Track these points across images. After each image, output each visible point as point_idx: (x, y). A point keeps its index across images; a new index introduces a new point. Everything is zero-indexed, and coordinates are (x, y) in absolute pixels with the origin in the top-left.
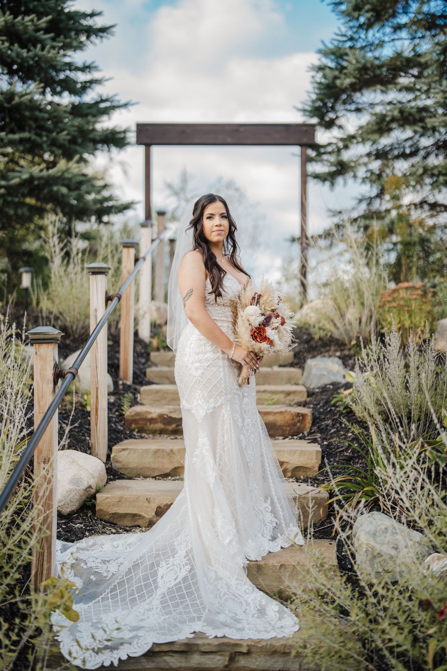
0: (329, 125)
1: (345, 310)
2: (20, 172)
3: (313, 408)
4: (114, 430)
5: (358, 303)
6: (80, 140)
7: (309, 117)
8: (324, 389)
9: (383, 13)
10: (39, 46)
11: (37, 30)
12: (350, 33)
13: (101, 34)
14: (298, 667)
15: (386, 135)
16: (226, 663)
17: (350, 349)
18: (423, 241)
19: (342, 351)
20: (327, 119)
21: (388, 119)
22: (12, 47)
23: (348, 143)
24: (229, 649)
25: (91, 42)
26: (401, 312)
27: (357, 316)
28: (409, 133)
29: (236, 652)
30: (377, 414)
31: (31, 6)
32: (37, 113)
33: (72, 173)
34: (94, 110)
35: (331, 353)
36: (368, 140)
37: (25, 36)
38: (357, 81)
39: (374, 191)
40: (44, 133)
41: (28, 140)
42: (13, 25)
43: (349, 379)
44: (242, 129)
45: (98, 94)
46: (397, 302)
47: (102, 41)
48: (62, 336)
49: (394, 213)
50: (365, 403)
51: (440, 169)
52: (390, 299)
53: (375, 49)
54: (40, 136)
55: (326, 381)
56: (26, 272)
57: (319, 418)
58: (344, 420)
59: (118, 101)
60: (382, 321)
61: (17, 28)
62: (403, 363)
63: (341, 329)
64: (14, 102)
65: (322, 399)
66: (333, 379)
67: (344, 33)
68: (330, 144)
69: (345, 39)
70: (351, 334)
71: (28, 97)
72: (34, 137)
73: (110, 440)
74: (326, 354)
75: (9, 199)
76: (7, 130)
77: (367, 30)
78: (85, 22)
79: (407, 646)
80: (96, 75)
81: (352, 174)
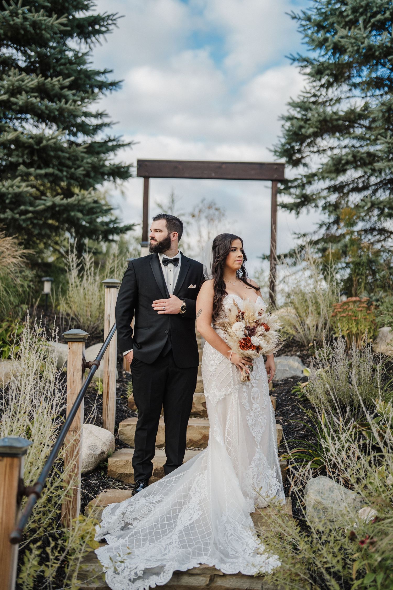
0: (296, 163)
1: (305, 318)
2: (45, 200)
3: (277, 396)
4: (120, 410)
5: (315, 313)
6: (92, 174)
7: (279, 157)
8: (286, 381)
9: (340, 77)
10: (63, 101)
11: (62, 88)
12: (313, 91)
13: (111, 87)
14: (260, 587)
15: (341, 174)
16: (208, 583)
17: (308, 350)
18: (370, 262)
19: (301, 351)
20: (294, 158)
21: (343, 162)
22: (42, 102)
23: (311, 179)
24: (210, 572)
25: (103, 93)
26: (350, 321)
27: (315, 323)
28: (360, 173)
29: (215, 575)
30: (326, 401)
31: (58, 69)
32: (60, 153)
33: (86, 202)
34: (104, 149)
35: (292, 353)
36: (327, 177)
37: (52, 93)
38: (319, 131)
39: (332, 219)
40: (65, 169)
41: (52, 175)
42: (44, 84)
43: (306, 374)
44: (224, 166)
45: (107, 135)
46: (347, 313)
47: (111, 93)
48: (89, 337)
49: (348, 237)
50: (317, 393)
51: (385, 204)
52: (340, 310)
53: (334, 104)
54: (61, 171)
55: (288, 375)
56: (47, 281)
57: (281, 404)
58: (301, 406)
59: (123, 141)
60: (334, 327)
61: (47, 86)
62: (347, 362)
63: (302, 333)
64: (42, 145)
65: (285, 389)
66: (294, 373)
67: (308, 91)
68: (296, 180)
69: (309, 95)
70: (310, 337)
71: (53, 141)
72: (56, 172)
73: (117, 417)
74: (289, 353)
75: (35, 221)
76: (35, 166)
77: (327, 88)
78: (99, 78)
79: (339, 567)
80: (106, 120)
81: (313, 205)
